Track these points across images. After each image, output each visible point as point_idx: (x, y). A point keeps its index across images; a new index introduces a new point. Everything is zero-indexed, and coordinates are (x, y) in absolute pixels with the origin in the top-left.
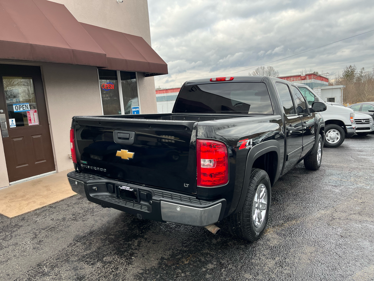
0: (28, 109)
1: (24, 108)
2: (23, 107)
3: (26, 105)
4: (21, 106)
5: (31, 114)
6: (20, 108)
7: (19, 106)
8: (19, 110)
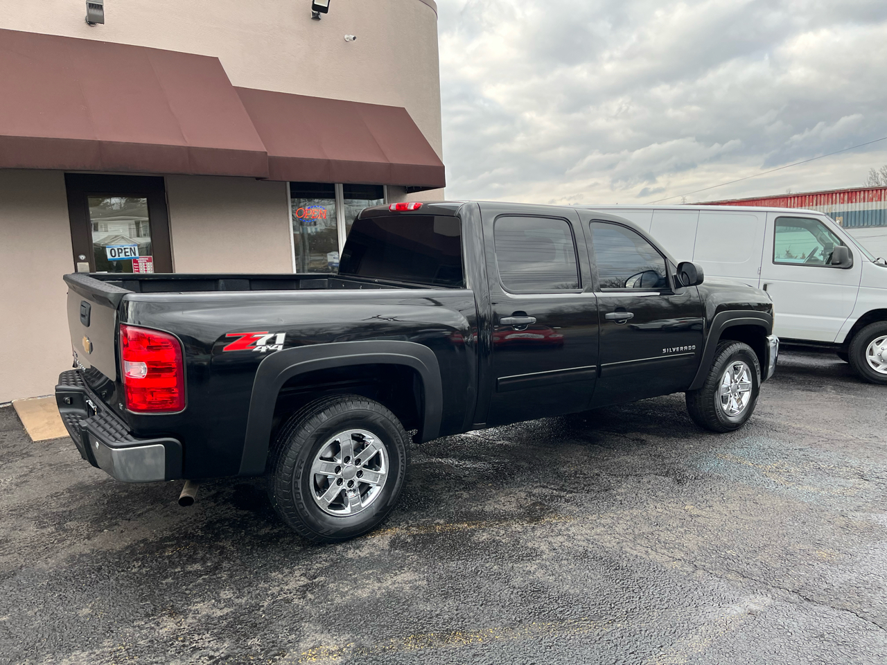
0: (135, 254)
1: (127, 254)
2: (125, 253)
3: (131, 249)
4: (121, 249)
5: (140, 264)
6: (119, 253)
7: (118, 249)
8: (117, 257)
